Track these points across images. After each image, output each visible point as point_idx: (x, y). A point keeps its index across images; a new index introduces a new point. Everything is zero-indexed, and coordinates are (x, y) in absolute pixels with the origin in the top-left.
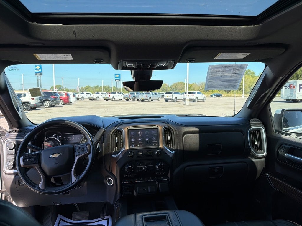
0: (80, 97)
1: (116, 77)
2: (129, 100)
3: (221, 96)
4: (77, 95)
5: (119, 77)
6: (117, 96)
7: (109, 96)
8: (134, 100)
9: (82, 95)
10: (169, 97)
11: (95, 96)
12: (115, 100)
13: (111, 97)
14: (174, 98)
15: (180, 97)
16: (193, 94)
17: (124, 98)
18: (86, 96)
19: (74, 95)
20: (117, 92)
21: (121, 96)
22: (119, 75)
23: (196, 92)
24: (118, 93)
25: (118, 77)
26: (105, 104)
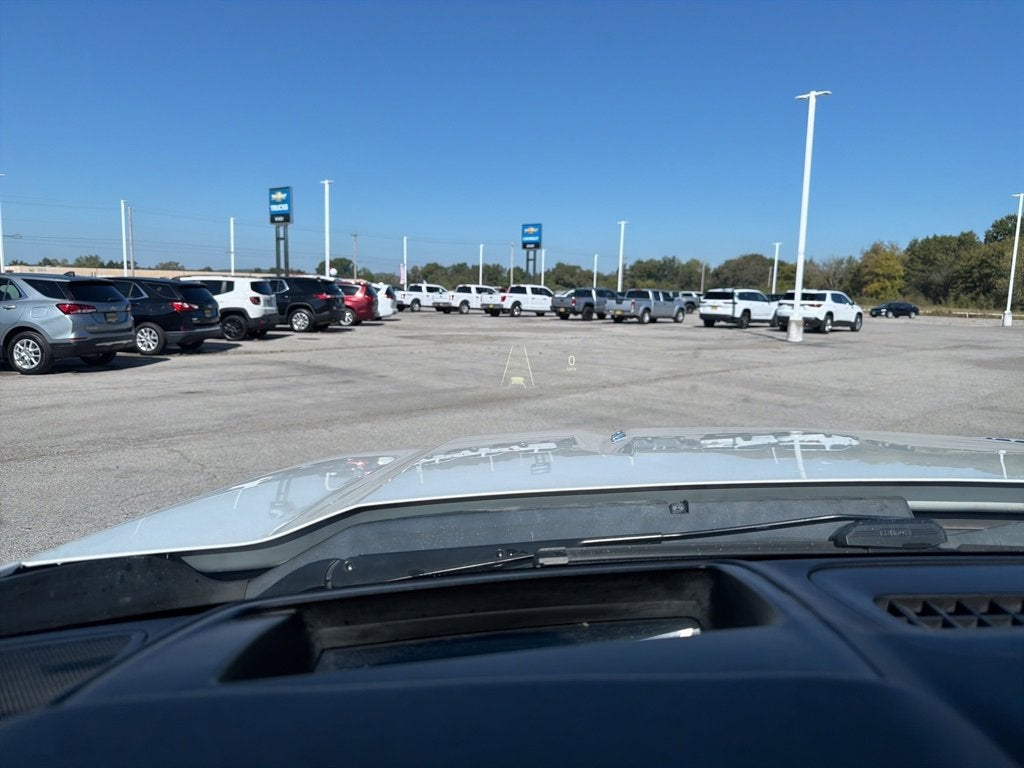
0: (407, 301)
1: (525, 235)
2: (572, 316)
3: (913, 315)
4: (398, 295)
5: (539, 234)
6: (531, 301)
7: (504, 299)
8: (587, 317)
9: (416, 295)
10: (723, 308)
11: (454, 298)
12: (523, 313)
13: (507, 305)
14: (738, 314)
15: (762, 310)
16: (815, 302)
17: (554, 309)
18: (427, 298)
19: (389, 294)
20: (528, 287)
21: (544, 303)
22: (538, 226)
23: (829, 293)
24: (535, 291)
25: (534, 234)
26: (489, 326)
